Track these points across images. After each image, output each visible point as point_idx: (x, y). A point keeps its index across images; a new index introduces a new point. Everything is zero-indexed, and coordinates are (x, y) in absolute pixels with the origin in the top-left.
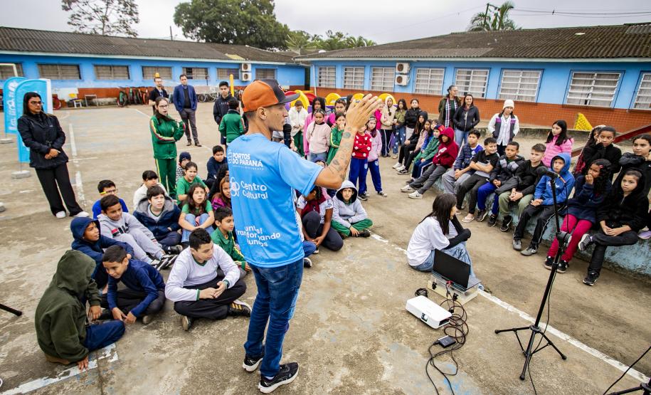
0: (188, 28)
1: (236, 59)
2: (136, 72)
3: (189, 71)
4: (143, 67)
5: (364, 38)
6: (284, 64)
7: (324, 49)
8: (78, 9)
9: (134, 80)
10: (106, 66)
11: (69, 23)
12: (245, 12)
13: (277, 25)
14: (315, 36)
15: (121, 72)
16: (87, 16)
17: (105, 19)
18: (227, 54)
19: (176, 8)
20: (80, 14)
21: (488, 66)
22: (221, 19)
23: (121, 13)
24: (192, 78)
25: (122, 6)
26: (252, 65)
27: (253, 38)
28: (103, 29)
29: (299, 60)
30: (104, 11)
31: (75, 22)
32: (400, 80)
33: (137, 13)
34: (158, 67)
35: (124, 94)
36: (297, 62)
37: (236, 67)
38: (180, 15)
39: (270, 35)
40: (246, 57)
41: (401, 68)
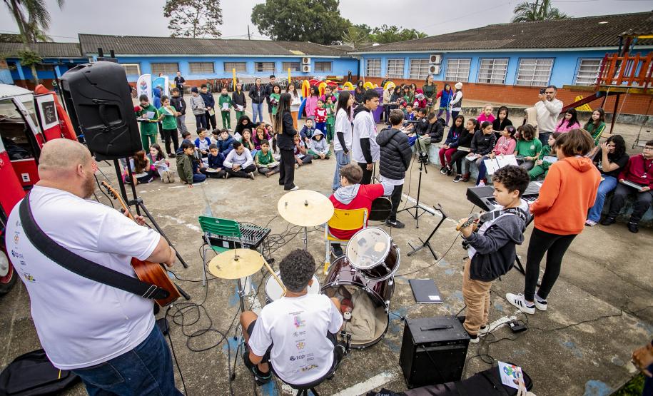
0: (263, 26)
1: (298, 54)
2: (219, 67)
3: (260, 65)
4: (224, 63)
5: (417, 30)
6: (339, 57)
7: (378, 42)
8: (176, 15)
9: (217, 72)
10: (198, 63)
11: (169, 27)
12: (311, 10)
13: (340, 20)
14: (377, 28)
15: (207, 67)
16: (182, 20)
17: (196, 22)
18: (291, 51)
19: (253, 9)
20: (178, 19)
21: (507, 56)
22: (291, 17)
23: (208, 17)
24: (261, 71)
25: (209, 11)
26: (312, 58)
27: (318, 34)
28: (194, 31)
29: (352, 53)
30: (195, 15)
31: (174, 26)
32: (433, 69)
33: (221, 16)
34: (236, 63)
35: (210, 84)
36: (350, 55)
37: (298, 61)
38: (256, 15)
39: (334, 30)
40: (306, 53)
41: (434, 59)
